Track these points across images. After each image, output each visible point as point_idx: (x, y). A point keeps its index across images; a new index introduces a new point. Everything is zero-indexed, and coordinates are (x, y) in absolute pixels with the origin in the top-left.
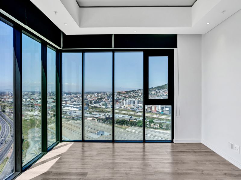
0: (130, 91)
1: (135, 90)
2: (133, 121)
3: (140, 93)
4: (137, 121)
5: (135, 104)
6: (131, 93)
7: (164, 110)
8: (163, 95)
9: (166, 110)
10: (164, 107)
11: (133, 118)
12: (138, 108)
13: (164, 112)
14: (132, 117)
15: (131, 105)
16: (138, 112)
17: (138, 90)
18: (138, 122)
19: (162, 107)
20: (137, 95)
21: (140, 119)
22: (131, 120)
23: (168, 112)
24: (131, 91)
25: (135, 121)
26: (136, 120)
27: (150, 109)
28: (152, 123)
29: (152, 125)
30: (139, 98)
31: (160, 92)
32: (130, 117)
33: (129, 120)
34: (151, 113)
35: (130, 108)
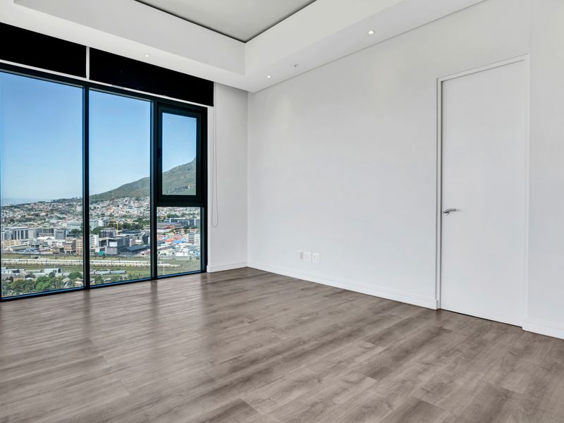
0: (12, 206)
1: (28, 204)
2: (24, 279)
3: (41, 211)
4: (35, 280)
5: (27, 237)
6: (14, 212)
7: (106, 247)
8: (104, 214)
9: (110, 246)
10: (105, 241)
11: (23, 272)
12: (38, 246)
13: (106, 252)
14: (18, 271)
15: (14, 240)
16: (37, 258)
17: (35, 204)
18: (38, 282)
19: (102, 241)
20: (32, 215)
21: (43, 274)
22: (15, 280)
23: (116, 250)
24: (15, 207)
25: (29, 279)
26: (34, 277)
27: (71, 248)
28: (78, 279)
29: (77, 282)
30: (40, 222)
31: (95, 208)
32: (14, 272)
33: (11, 279)
34: (73, 257)
35: (11, 250)
